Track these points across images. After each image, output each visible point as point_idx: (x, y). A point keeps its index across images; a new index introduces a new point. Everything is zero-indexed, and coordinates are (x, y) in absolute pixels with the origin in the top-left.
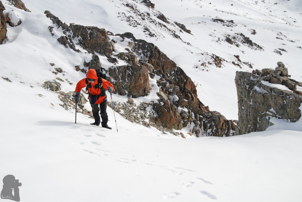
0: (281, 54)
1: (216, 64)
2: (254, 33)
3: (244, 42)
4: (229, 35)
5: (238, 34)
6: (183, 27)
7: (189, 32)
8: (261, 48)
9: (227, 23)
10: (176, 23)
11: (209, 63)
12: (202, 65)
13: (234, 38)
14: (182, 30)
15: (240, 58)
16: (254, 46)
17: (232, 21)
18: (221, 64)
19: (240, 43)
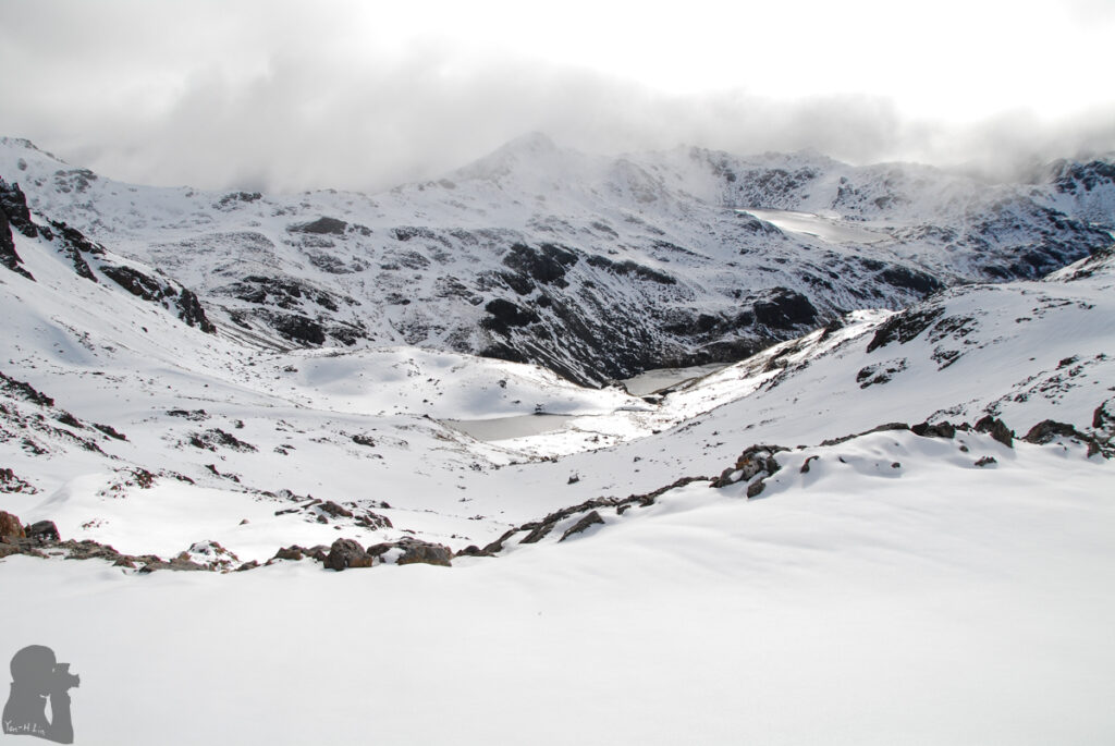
0: (286, 454)
1: (140, 484)
2: (240, 425)
3: (224, 443)
4: (197, 435)
5: (211, 431)
6: (110, 431)
7: (122, 437)
8: (253, 448)
9: (194, 416)
10: (97, 426)
11: (127, 483)
12: (114, 488)
13: (206, 437)
14: (109, 437)
15: (217, 469)
16: (241, 447)
17: (202, 412)
18: (151, 481)
19: (216, 445)
